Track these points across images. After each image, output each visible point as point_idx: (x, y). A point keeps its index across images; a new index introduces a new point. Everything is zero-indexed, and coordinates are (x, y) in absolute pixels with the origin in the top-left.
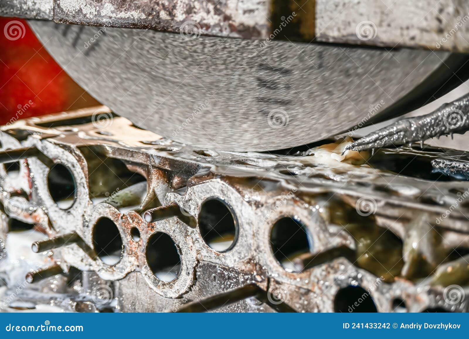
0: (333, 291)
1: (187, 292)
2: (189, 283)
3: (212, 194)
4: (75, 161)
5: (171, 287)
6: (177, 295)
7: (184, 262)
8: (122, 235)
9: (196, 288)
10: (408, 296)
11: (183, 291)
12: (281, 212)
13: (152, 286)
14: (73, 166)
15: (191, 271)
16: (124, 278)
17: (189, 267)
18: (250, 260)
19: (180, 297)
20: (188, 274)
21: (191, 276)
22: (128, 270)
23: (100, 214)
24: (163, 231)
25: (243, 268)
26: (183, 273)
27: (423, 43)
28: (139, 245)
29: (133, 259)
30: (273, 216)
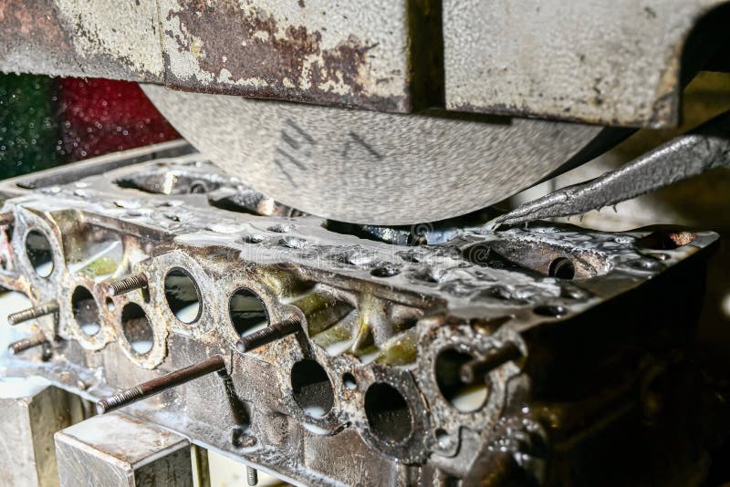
0: (290, 365)
1: (161, 364)
2: (162, 354)
3: (175, 265)
4: (49, 228)
5: (146, 358)
6: (153, 367)
7: (155, 333)
8: (98, 305)
9: (169, 359)
10: (357, 372)
11: (157, 363)
12: (238, 285)
13: (130, 357)
14: (48, 233)
15: (163, 343)
16: (105, 348)
17: (161, 338)
18: (215, 332)
19: (156, 368)
20: (160, 345)
21: (163, 348)
22: (106, 340)
23: (76, 282)
24: (134, 301)
25: (209, 340)
26: (156, 344)
27: (579, 115)
28: (114, 316)
29: (110, 329)
30: (231, 288)
